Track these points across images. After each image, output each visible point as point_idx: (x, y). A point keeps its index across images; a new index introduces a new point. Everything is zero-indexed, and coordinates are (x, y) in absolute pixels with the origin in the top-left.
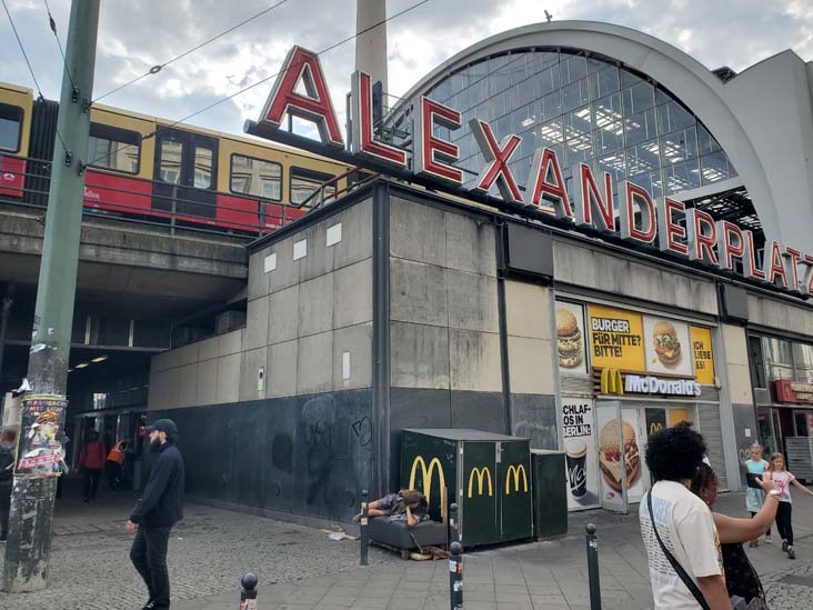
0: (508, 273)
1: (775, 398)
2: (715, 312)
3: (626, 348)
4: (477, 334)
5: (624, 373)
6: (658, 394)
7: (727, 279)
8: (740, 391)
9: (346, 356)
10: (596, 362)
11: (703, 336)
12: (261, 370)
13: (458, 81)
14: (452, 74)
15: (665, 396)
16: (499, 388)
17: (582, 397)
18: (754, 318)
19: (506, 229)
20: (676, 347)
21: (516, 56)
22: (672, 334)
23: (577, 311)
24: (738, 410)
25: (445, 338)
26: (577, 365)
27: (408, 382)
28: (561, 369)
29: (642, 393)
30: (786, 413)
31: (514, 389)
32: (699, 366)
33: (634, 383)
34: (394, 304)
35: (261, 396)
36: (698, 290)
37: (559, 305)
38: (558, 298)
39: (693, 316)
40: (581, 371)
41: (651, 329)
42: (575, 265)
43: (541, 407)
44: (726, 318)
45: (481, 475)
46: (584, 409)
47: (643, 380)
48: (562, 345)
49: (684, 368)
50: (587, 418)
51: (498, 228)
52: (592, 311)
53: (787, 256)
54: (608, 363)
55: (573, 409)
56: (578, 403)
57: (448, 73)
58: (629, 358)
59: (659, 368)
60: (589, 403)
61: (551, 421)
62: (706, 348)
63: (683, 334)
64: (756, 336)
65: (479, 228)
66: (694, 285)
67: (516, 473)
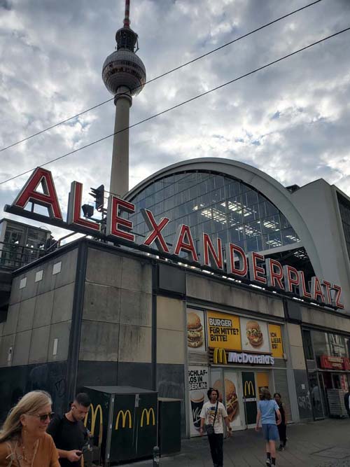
0: (158, 291)
1: (319, 365)
2: (283, 316)
3: (230, 336)
4: (138, 328)
5: (228, 351)
6: (248, 363)
7: (289, 297)
8: (298, 361)
9: (56, 341)
10: (211, 344)
11: (276, 330)
12: (11, 348)
13: (158, 185)
14: (156, 181)
15: (253, 364)
17: (202, 365)
18: (305, 319)
19: (158, 267)
20: (260, 336)
21: (188, 174)
22: (258, 328)
23: (200, 314)
24: (297, 373)
25: (117, 330)
26: (200, 346)
28: (189, 349)
29: (238, 363)
30: (327, 375)
32: (274, 347)
33: (233, 357)
34: (86, 310)
35: (9, 365)
36: (272, 303)
37: (189, 311)
38: (188, 307)
39: (269, 318)
40: (202, 349)
41: (244, 325)
42: (199, 288)
43: (176, 372)
44: (289, 319)
45: (125, 415)
46: (203, 373)
47: (239, 355)
48: (191, 334)
49: (265, 347)
50: (205, 378)
51: (154, 266)
52: (209, 315)
53: (324, 286)
54: (218, 345)
55: (196, 373)
56: (199, 369)
57: (153, 181)
58: (232, 341)
59: (250, 348)
60: (206, 369)
61: (182, 380)
62: (278, 336)
63: (264, 329)
64: (307, 330)
65: (143, 266)
66: (270, 300)
67: (148, 415)
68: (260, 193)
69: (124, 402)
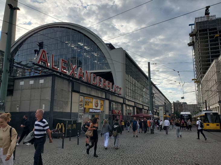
0: (73, 91)
1: (112, 113)
2: (105, 98)
3: (90, 104)
4: (67, 102)
5: (89, 109)
6: (94, 112)
7: (107, 92)
8: (107, 112)
10: (85, 106)
11: (102, 102)
12: (18, 106)
15: (95, 113)
16: (70, 112)
17: (82, 113)
18: (110, 99)
19: (73, 83)
20: (98, 104)
22: (97, 101)
23: (83, 97)
24: (106, 115)
25: (62, 103)
26: (82, 107)
27: (56, 110)
28: (80, 108)
29: (92, 112)
30: (114, 116)
31: (72, 112)
32: (101, 107)
33: (91, 110)
34: (55, 97)
35: (18, 111)
36: (102, 94)
37: (80, 96)
38: (80, 95)
39: (101, 98)
40: (82, 108)
41: (94, 101)
42: (84, 89)
43: (76, 115)
44: (106, 99)
45: (70, 125)
46: (82, 115)
47: (92, 110)
48: (80, 104)
49: (99, 108)
50: (83, 116)
51: (72, 82)
52: (85, 98)
53: (117, 87)
54: (87, 107)
55: (80, 115)
56: (81, 114)
58: (90, 106)
59: (94, 108)
60: (83, 114)
61: (77, 117)
62: (102, 104)
63: (99, 102)
64: (110, 102)
65: (69, 83)
66: (102, 93)
67: (74, 125)
68: (98, 46)
69: (70, 122)
